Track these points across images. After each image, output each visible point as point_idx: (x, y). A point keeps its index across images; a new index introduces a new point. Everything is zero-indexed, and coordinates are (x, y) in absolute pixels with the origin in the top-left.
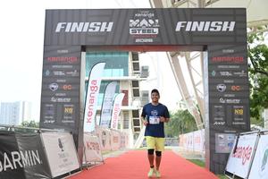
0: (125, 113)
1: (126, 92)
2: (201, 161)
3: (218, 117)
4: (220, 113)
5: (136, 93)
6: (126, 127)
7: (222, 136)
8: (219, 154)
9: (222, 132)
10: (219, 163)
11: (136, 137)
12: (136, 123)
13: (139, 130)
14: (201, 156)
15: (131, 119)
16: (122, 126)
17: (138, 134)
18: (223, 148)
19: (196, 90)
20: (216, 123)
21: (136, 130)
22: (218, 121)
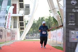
0: (15, 18)
1: (15, 5)
2: (61, 47)
3: (72, 20)
4: (72, 18)
5: (21, 6)
6: (15, 27)
7: (73, 32)
8: (71, 43)
9: (74, 30)
10: (71, 48)
11: (21, 33)
12: (22, 24)
13: (23, 29)
14: (60, 44)
15: (18, 22)
16: (12, 27)
17: (23, 32)
18: (74, 39)
19: (59, 4)
20: (70, 24)
21: (22, 29)
22: (71, 23)
